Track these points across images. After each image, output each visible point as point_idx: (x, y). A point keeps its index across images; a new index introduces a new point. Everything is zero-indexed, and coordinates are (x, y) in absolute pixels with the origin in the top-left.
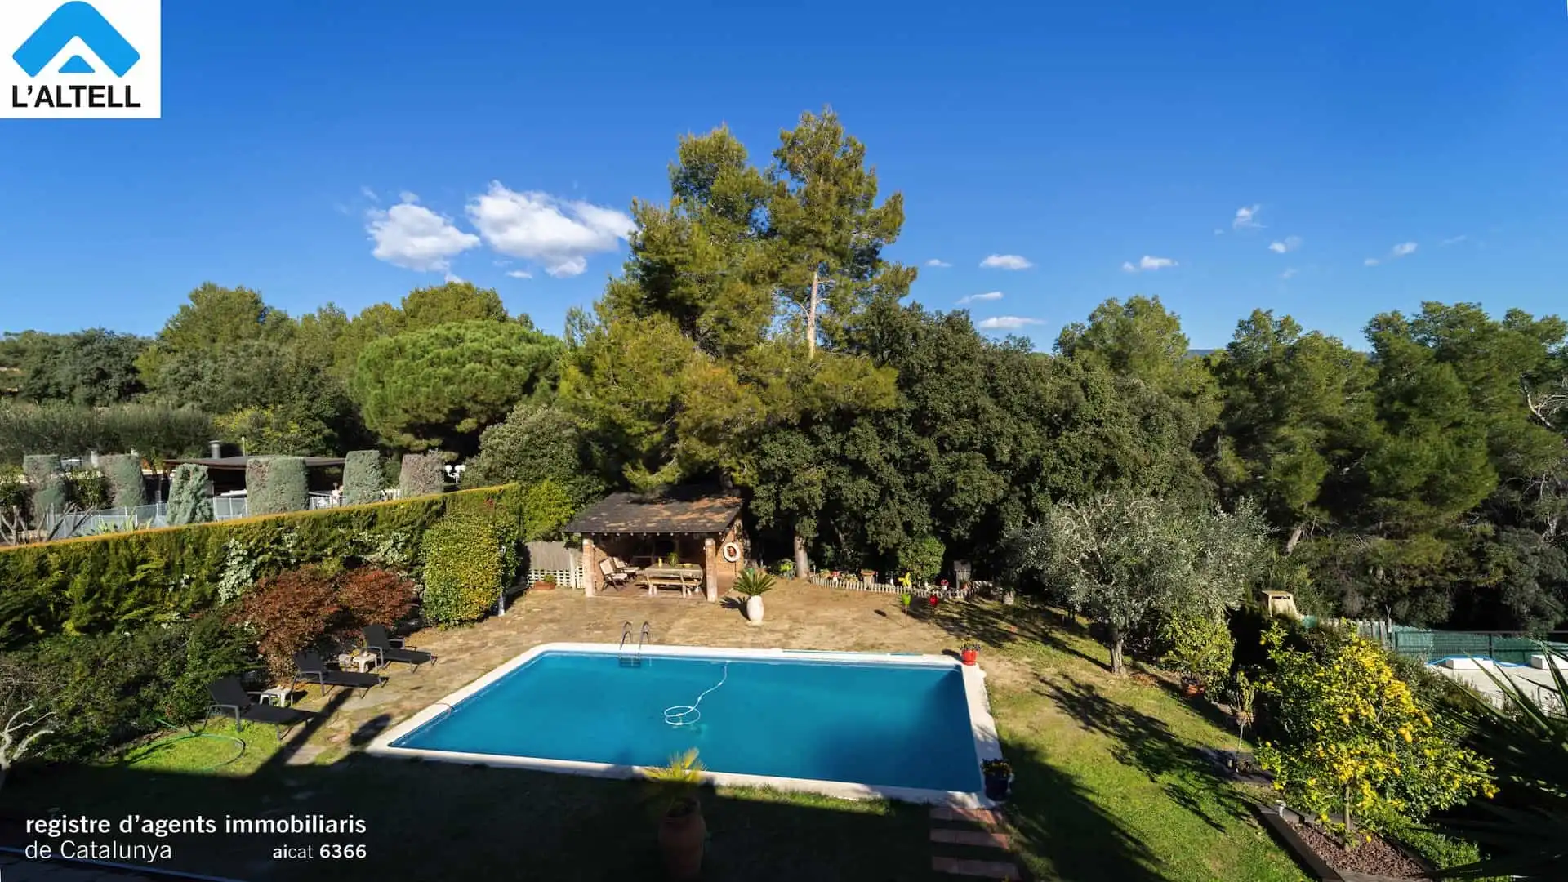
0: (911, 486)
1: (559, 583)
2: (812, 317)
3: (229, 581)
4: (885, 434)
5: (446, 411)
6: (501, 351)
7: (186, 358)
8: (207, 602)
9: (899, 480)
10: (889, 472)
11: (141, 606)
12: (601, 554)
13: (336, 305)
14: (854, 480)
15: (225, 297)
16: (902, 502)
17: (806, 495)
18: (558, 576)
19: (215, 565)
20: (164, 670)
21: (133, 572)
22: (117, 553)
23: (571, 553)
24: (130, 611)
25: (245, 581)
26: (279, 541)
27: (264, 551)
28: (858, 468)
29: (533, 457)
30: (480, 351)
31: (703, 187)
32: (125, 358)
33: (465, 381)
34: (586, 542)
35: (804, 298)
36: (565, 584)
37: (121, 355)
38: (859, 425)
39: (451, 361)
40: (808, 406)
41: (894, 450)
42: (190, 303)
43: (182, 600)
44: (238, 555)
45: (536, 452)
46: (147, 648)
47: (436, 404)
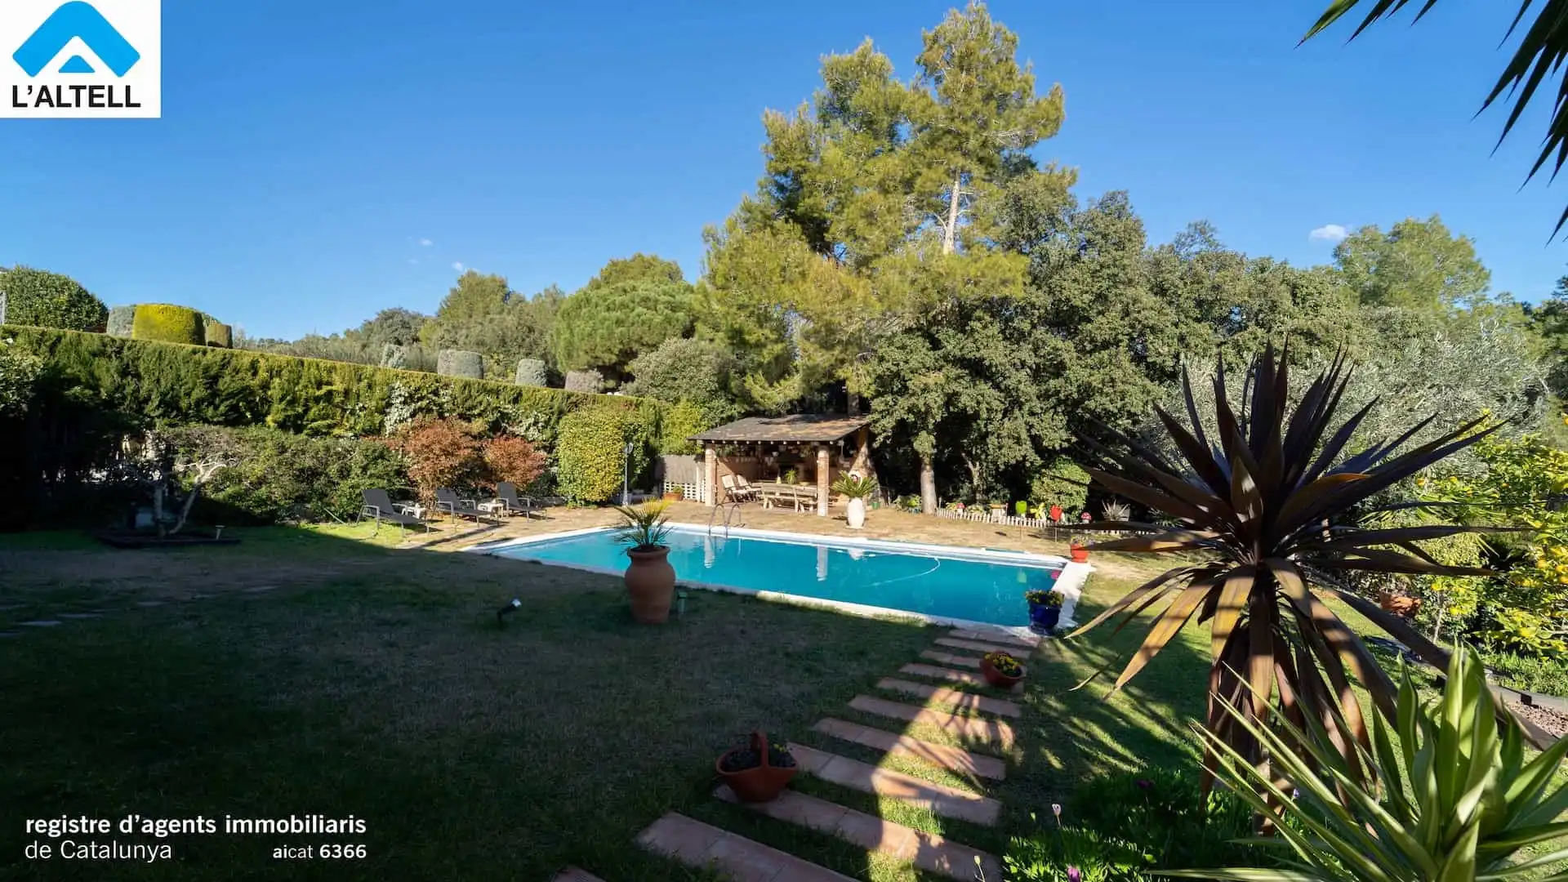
0: (1044, 396)
1: (686, 496)
2: (950, 230)
3: (394, 414)
4: (1015, 337)
5: (616, 351)
6: (667, 298)
7: (450, 328)
8: (376, 431)
9: (1029, 389)
10: (1020, 380)
11: (324, 419)
12: (723, 467)
13: (558, 287)
14: (975, 385)
15: (481, 282)
16: (1032, 414)
17: (921, 403)
18: (686, 489)
19: (383, 399)
20: (333, 470)
21: (319, 388)
22: (309, 369)
23: (697, 466)
24: (314, 420)
25: (405, 420)
26: (436, 393)
27: (421, 399)
28: (978, 370)
29: (675, 379)
30: (648, 298)
31: (843, 109)
32: (413, 330)
33: (633, 324)
34: (708, 452)
35: (941, 210)
36: (691, 496)
37: (410, 328)
38: (979, 319)
39: (623, 306)
40: (925, 301)
41: (1025, 353)
42: (458, 287)
43: (356, 423)
44: (400, 395)
45: (676, 375)
46: (321, 449)
47: (608, 344)
